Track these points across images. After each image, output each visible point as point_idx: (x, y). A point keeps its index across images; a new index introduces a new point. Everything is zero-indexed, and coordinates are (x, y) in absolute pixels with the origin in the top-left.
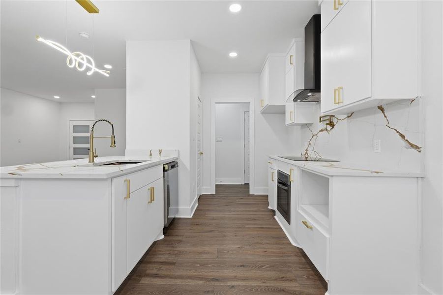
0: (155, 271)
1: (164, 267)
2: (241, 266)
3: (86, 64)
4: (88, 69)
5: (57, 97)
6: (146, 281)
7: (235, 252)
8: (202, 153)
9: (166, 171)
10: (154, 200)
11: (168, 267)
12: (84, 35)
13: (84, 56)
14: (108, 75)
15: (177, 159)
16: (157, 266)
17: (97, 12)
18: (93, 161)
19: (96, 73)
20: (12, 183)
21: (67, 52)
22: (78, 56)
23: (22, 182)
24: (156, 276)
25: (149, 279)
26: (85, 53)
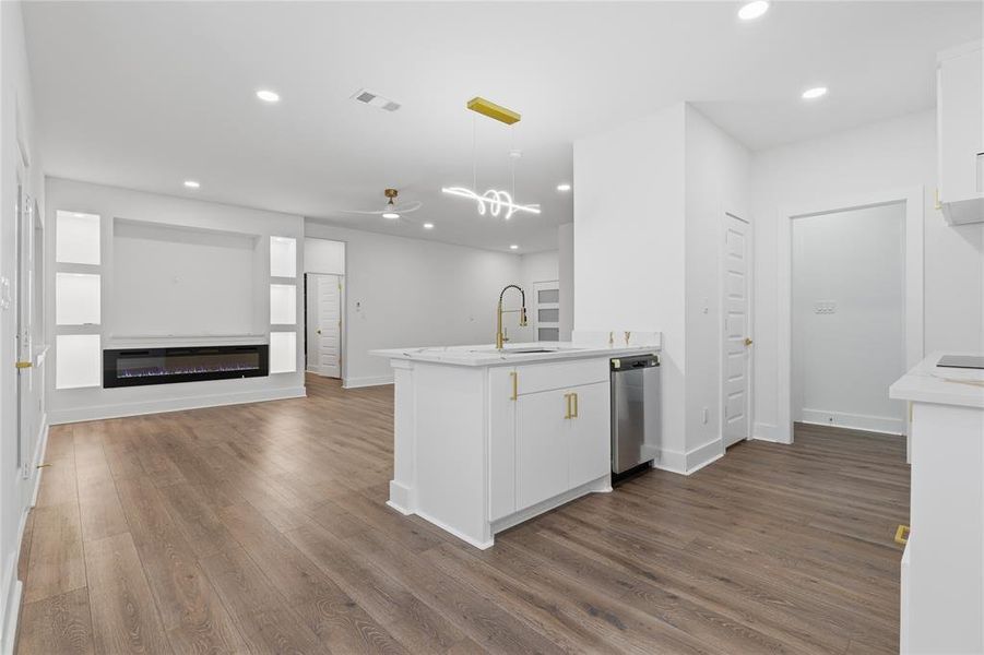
0: (565, 528)
1: (581, 528)
2: (722, 579)
3: (500, 203)
4: (504, 210)
5: (514, 247)
6: (545, 535)
7: (731, 555)
8: (748, 342)
9: (616, 370)
10: (576, 415)
11: (586, 530)
12: (515, 154)
13: (497, 194)
14: (538, 211)
15: (659, 351)
16: (570, 522)
17: (517, 120)
18: (501, 347)
19: (518, 215)
20: (406, 365)
21: (470, 194)
22: (490, 196)
23: (416, 366)
24: (562, 534)
25: (550, 534)
26: (498, 189)
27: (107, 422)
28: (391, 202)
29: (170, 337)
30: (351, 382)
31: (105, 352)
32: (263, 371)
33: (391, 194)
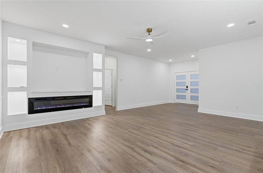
27: (29, 129)
28: (149, 34)
29: (56, 92)
30: (119, 108)
31: (29, 99)
32: (90, 105)
33: (149, 31)
